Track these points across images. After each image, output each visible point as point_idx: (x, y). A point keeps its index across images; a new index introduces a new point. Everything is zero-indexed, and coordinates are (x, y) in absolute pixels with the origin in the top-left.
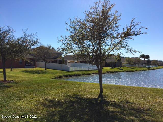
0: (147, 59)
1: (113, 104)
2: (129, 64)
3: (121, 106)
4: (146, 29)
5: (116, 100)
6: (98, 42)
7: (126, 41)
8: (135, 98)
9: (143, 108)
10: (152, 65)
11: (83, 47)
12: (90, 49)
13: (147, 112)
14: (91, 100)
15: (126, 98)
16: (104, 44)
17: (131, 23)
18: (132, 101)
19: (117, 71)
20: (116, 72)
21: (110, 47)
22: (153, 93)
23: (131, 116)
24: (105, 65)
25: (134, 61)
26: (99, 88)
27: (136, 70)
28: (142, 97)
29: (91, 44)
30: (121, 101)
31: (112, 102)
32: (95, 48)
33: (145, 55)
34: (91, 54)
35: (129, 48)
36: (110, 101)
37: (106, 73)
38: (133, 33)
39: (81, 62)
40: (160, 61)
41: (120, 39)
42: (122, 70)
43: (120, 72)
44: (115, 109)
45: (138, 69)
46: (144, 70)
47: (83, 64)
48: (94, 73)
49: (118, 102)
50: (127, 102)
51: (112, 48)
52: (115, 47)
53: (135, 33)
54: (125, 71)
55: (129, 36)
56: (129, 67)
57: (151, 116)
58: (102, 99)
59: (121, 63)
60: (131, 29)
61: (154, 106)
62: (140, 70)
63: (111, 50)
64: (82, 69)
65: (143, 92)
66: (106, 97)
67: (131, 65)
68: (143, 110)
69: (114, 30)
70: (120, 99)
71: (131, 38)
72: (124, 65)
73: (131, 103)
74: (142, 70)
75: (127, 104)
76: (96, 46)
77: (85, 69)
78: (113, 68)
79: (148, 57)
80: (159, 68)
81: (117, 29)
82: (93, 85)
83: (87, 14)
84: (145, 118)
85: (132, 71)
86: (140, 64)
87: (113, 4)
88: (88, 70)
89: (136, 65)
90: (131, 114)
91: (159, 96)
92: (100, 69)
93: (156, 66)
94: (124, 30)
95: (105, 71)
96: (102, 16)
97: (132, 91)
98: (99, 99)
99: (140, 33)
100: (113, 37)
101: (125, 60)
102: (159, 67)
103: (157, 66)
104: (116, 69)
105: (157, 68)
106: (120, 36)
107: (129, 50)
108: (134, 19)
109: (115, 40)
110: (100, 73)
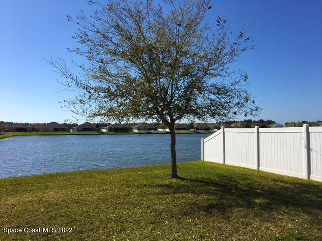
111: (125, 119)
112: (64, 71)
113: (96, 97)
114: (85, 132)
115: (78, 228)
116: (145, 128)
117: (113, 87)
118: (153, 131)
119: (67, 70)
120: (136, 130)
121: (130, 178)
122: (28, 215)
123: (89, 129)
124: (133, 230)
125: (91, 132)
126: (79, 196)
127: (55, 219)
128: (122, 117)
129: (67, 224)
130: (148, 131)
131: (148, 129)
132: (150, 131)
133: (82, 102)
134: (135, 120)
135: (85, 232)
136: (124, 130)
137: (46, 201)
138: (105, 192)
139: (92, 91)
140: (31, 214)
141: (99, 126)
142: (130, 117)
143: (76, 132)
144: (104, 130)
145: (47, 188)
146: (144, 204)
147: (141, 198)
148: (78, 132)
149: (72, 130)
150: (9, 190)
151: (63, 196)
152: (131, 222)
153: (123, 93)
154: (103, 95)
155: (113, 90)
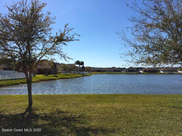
0: (82, 65)
1: (43, 117)
2: (65, 71)
3: (52, 117)
4: (80, 36)
5: (47, 112)
6: (26, 45)
7: (59, 46)
8: (68, 107)
9: (75, 116)
10: (86, 71)
11: (6, 50)
12: (16, 53)
13: (78, 119)
14: (15, 116)
15: (58, 108)
16: (35, 47)
17: (65, 28)
18: (64, 110)
19: (52, 78)
20: (51, 80)
21: (42, 52)
22: (85, 99)
23: (62, 126)
24: (37, 73)
25: (69, 68)
26: (28, 100)
27: (71, 77)
28: (75, 104)
29: (17, 46)
30: (53, 112)
31: (42, 114)
32: (22, 52)
33: (80, 61)
34: (17, 59)
35: (62, 53)
36: (40, 114)
37: (39, 82)
38: (67, 38)
39: (5, 69)
40: (93, 68)
41: (53, 43)
42: (57, 77)
43: (55, 79)
44: (45, 122)
45: (73, 76)
46: (79, 77)
47: (8, 71)
48: (23, 82)
49: (50, 113)
50: (60, 112)
51: (44, 53)
52: (47, 51)
53: (68, 39)
54: (61, 78)
55: (63, 42)
56: (65, 74)
57: (81, 123)
58: (30, 113)
59: (56, 70)
60: (64, 34)
61: (85, 112)
62: (75, 77)
63: (43, 55)
64: (7, 77)
65: (76, 99)
66: (35, 110)
67: (66, 72)
68: (75, 118)
69: (46, 32)
70: (53, 109)
71: (65, 44)
72: (59, 71)
73: (63, 112)
74: (77, 77)
75: (59, 114)
76: (24, 49)
77: (11, 78)
78: (47, 76)
79: (82, 63)
80: (92, 75)
81: (49, 32)
82: (20, 97)
83: (9, 8)
84: (76, 125)
85: (67, 78)
86: (75, 71)
87: (45, 3)
88: (15, 79)
89: (72, 71)
90: (62, 124)
91: (90, 101)
92: (29, 77)
93: (89, 72)
94: (57, 35)
95: (38, 79)
96: (31, 14)
97: (66, 99)
98: (27, 113)
99: (73, 39)
100: (45, 40)
101: (61, 67)
102: (93, 73)
103: (91, 72)
104: (51, 76)
105: (90, 74)
106: (53, 40)
107: (63, 56)
108: (68, 24)
109: (47, 44)
110: (29, 82)
111: (158, 64)
112: (124, 37)
113: (140, 51)
114: (130, 72)
115: (133, 125)
116: (169, 71)
117: (151, 45)
118: (174, 72)
119: (125, 37)
120: (162, 72)
121: (162, 101)
122: (107, 114)
123: (132, 71)
124: (168, 133)
125: (133, 73)
126: (131, 108)
127: (120, 118)
128: (156, 63)
129: (128, 122)
130: (170, 72)
131: (171, 71)
132: (172, 72)
133: (132, 54)
134: (164, 65)
135: (138, 128)
136: (154, 71)
137: (115, 108)
138: (147, 108)
139: (138, 48)
140: (109, 113)
141: (138, 69)
142: (161, 63)
143: (125, 72)
144: (141, 72)
145: (114, 101)
146: (174, 118)
147: (171, 114)
148: (127, 73)
149: (123, 72)
150: (97, 100)
151: (123, 106)
152: (166, 128)
153: (157, 48)
154: (144, 50)
155: (150, 47)
